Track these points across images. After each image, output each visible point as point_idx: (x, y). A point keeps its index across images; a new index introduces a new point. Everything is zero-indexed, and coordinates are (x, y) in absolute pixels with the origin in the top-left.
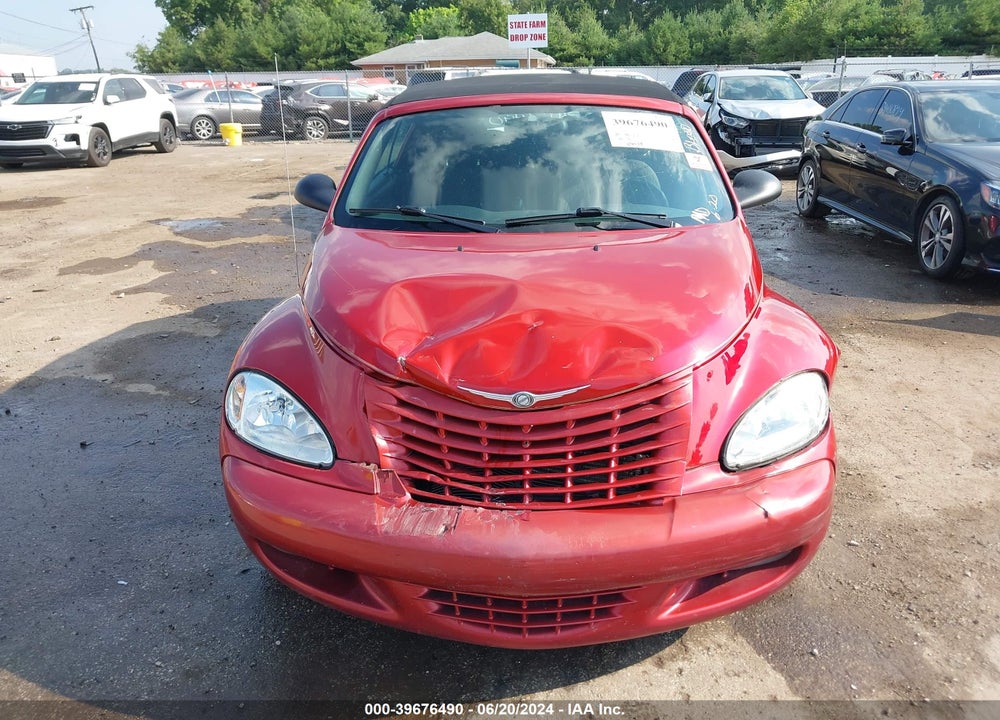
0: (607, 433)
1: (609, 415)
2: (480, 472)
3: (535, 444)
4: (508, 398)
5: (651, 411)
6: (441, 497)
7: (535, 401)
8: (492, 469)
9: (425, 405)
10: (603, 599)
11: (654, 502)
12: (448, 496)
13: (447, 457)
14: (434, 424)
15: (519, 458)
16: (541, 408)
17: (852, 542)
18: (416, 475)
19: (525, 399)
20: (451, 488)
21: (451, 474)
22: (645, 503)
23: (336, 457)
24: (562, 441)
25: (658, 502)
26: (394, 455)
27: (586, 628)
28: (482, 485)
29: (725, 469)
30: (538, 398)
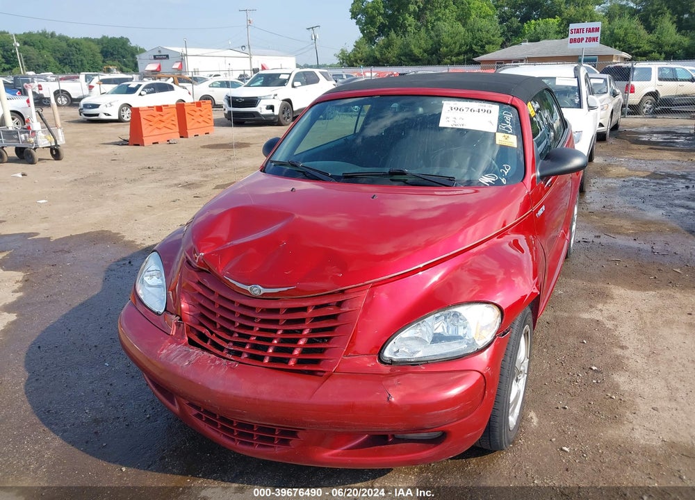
0: (302, 321)
1: (305, 309)
2: (231, 333)
3: (263, 321)
4: (248, 288)
5: (331, 311)
6: (204, 344)
7: (262, 292)
8: (238, 333)
9: (208, 285)
10: (284, 432)
11: (319, 373)
12: (207, 345)
13: (219, 323)
14: (211, 298)
15: (251, 328)
16: (265, 297)
17: (565, 448)
18: (199, 328)
19: (258, 290)
20: (212, 341)
21: (216, 332)
22: (312, 373)
23: (165, 310)
24: (276, 322)
25: (321, 374)
26: (192, 314)
27: (272, 449)
28: (228, 342)
29: (381, 361)
30: (264, 291)
